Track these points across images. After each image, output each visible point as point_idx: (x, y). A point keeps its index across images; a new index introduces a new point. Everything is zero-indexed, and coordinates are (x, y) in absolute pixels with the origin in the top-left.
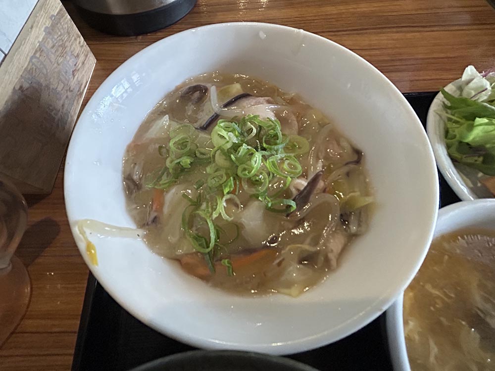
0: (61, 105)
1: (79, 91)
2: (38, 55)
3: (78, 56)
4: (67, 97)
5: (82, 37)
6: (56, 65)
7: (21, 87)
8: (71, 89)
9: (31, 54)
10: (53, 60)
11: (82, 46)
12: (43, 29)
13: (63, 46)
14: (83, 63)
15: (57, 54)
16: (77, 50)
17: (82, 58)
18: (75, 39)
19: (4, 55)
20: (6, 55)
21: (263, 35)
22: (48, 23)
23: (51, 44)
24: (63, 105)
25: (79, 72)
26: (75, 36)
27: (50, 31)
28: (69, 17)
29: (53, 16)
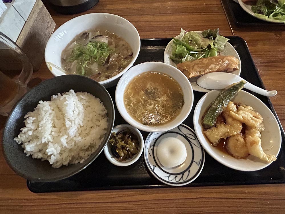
0: (42, 40)
1: (49, 36)
2: (35, 22)
3: (48, 22)
4: (45, 37)
5: (50, 15)
6: (41, 25)
7: (30, 32)
8: (46, 34)
9: (33, 22)
10: (40, 24)
11: (50, 18)
12: (37, 13)
13: (43, 19)
14: (51, 25)
15: (41, 21)
16: (49, 20)
17: (50, 23)
18: (48, 16)
19: (25, 22)
20: (26, 22)
21: (106, 17)
22: (39, 11)
23: (39, 18)
24: (43, 40)
25: (49, 29)
26: (48, 15)
27: (39, 14)
28: (46, 8)
29: (40, 8)
